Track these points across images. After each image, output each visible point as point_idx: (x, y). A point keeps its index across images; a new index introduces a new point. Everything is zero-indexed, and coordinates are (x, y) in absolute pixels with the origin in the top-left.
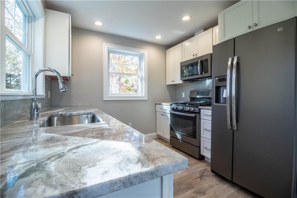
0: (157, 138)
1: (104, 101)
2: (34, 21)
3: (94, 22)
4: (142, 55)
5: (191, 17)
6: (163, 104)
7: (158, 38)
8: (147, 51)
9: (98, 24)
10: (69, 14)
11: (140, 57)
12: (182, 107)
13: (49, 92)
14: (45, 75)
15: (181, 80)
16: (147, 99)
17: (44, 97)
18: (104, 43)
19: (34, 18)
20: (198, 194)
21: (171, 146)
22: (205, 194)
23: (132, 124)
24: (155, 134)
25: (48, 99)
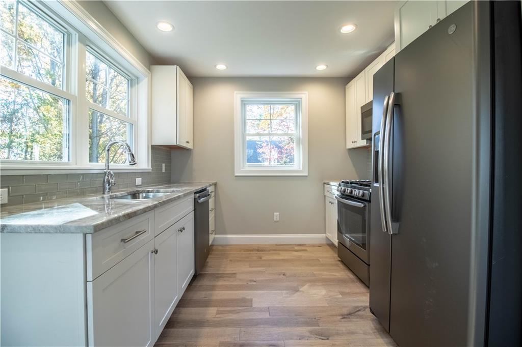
0: (328, 244)
1: (236, 176)
2: (138, 84)
3: (215, 66)
4: (299, 101)
5: (356, 25)
6: (331, 183)
7: (321, 68)
8: (307, 92)
9: (221, 68)
10: (176, 66)
11: (297, 104)
12: (349, 189)
13: (164, 165)
14: (152, 146)
15: (362, 139)
16: (307, 174)
17: (151, 171)
18: (235, 92)
19: (138, 80)
20: (316, 336)
21: (340, 259)
22: (328, 339)
23: (279, 214)
24: (323, 236)
25: (162, 173)
